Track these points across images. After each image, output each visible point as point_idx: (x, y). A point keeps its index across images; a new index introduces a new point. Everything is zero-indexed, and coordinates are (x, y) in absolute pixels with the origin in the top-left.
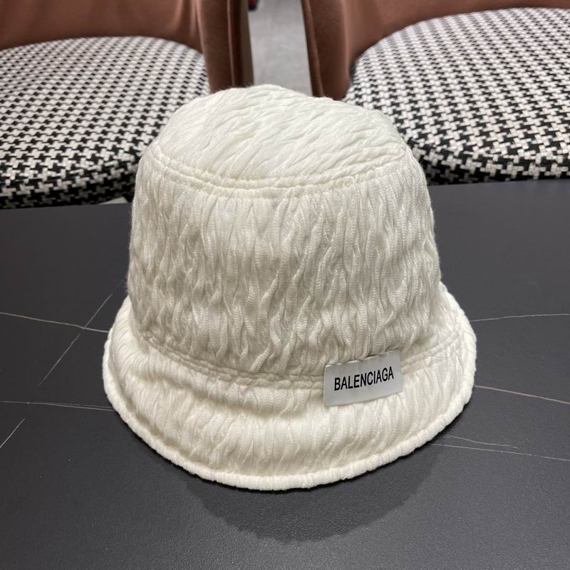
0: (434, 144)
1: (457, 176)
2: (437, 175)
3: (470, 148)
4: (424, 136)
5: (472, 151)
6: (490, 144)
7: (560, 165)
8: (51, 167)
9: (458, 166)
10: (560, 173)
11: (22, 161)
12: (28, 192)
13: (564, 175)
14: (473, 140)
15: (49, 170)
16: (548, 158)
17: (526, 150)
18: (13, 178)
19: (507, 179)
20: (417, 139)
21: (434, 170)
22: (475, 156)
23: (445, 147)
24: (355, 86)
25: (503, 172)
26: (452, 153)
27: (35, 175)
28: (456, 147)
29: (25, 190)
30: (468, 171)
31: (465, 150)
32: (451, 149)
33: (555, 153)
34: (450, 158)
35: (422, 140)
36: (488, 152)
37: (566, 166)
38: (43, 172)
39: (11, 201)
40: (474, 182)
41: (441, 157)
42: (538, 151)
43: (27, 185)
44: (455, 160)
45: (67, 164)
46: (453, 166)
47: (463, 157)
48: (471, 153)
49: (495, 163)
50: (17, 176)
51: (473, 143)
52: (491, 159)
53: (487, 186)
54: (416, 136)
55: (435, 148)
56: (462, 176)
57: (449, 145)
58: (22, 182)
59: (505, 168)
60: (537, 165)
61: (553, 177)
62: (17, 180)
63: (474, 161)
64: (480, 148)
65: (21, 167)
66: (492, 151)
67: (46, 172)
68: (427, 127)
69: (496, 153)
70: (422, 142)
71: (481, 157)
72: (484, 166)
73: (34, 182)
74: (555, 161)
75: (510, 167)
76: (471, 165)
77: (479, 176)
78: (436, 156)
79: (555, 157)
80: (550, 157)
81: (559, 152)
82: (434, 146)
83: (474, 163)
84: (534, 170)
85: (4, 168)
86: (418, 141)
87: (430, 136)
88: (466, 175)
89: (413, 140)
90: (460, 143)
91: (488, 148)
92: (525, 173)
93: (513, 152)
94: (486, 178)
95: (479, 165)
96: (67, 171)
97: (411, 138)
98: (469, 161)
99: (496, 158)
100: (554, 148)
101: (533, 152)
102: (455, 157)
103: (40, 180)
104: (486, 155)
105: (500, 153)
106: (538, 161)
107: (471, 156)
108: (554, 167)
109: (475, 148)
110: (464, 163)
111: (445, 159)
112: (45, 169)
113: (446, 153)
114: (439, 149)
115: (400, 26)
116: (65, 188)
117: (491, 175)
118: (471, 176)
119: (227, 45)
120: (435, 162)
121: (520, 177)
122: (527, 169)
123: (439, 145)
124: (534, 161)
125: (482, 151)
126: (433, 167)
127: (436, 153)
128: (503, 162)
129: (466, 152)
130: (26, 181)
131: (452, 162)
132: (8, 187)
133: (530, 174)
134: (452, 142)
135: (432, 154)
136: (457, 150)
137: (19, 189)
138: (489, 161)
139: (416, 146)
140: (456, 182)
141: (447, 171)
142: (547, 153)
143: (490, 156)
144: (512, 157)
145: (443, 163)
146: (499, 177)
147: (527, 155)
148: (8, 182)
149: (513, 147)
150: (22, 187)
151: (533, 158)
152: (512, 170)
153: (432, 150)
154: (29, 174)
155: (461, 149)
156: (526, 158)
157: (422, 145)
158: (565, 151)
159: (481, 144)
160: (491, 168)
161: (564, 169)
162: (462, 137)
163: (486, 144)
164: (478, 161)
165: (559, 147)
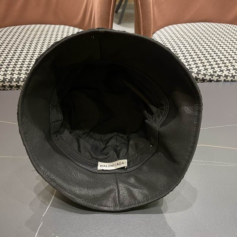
3: (200, 71)
5: (201, 72)
6: (207, 69)
7: (230, 77)
10: (231, 79)
13: (232, 81)
14: (201, 68)
16: (227, 75)
17: (219, 72)
19: (213, 81)
22: (202, 74)
25: (212, 79)
26: (194, 72)
30: (199, 78)
33: (229, 73)
36: (206, 72)
37: (233, 77)
40: (201, 82)
42: (223, 72)
46: (194, 77)
49: (209, 76)
51: (201, 69)
52: (208, 74)
53: (206, 84)
57: (192, 69)
59: (212, 78)
60: (223, 77)
61: (228, 81)
63: (202, 75)
64: (203, 71)
66: (208, 72)
71: (204, 73)
72: (205, 77)
74: (229, 76)
75: (214, 77)
79: (229, 74)
80: (227, 74)
81: (230, 73)
83: (202, 76)
84: (222, 79)
88: (199, 80)
90: (196, 69)
91: (206, 71)
92: (219, 80)
93: (215, 72)
94: (206, 81)
98: (200, 75)
99: (209, 74)
100: (228, 71)
101: (222, 72)
102: (195, 74)
105: (210, 72)
106: (223, 76)
107: (201, 73)
108: (229, 77)
110: (198, 76)
117: (207, 80)
121: (217, 81)
122: (220, 78)
124: (222, 75)
125: (204, 72)
128: (212, 75)
129: (199, 72)
133: (221, 80)
138: (207, 75)
142: (226, 73)
144: (214, 74)
146: (210, 81)
147: (220, 74)
149: (215, 70)
151: (222, 74)
152: (215, 78)
155: (197, 71)
156: (219, 74)
158: (232, 72)
159: (204, 69)
160: (208, 78)
161: (232, 78)
162: (197, 67)
163: (205, 69)
164: (203, 75)
165: (230, 71)
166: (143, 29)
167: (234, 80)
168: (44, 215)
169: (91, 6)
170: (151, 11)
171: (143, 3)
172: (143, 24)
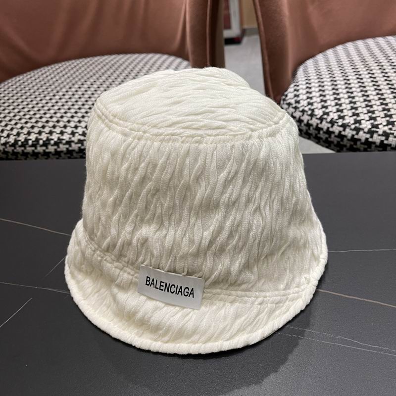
0: (349, 123)
1: (366, 147)
2: (351, 146)
3: (377, 126)
4: (343, 118)
5: (378, 128)
6: (392, 123)
8: (81, 133)
9: (367, 139)
11: (63, 129)
12: (65, 149)
15: (80, 135)
18: (56, 139)
21: (349, 142)
22: (381, 132)
23: (357, 125)
24: (295, 84)
26: (363, 129)
27: (70, 138)
28: (366, 125)
29: (63, 147)
30: (374, 143)
31: (372, 128)
32: (362, 126)
34: (361, 133)
35: (341, 120)
36: (391, 129)
38: (76, 137)
39: (53, 155)
40: (379, 151)
41: (354, 133)
43: (64, 144)
44: (365, 135)
46: (363, 139)
47: (371, 133)
48: (377, 130)
49: (395, 137)
50: (59, 139)
51: (379, 122)
52: (393, 134)
54: (336, 117)
55: (350, 126)
56: (370, 147)
57: (360, 124)
58: (61, 143)
62: (59, 141)
63: (379, 135)
64: (384, 126)
65: (62, 133)
66: (394, 129)
68: (345, 111)
70: (340, 122)
71: (384, 132)
72: (387, 139)
73: (69, 143)
76: (377, 139)
77: (383, 147)
78: (351, 131)
82: (350, 125)
83: (380, 137)
85: (51, 133)
86: (338, 121)
87: (346, 117)
88: (373, 146)
89: (334, 120)
90: (369, 123)
91: (390, 126)
94: (389, 148)
95: (383, 138)
97: (332, 119)
98: (375, 136)
102: (365, 133)
103: (73, 141)
104: (389, 131)
107: (377, 132)
109: (380, 126)
110: (372, 137)
111: (357, 134)
112: (77, 135)
113: (358, 130)
114: (353, 127)
115: (332, 45)
117: (392, 146)
118: (377, 146)
119: (206, 55)
120: (349, 136)
123: (353, 124)
125: (386, 128)
126: (348, 140)
127: (351, 129)
129: (373, 129)
130: (64, 142)
131: (362, 136)
132: (52, 145)
134: (362, 122)
135: (348, 130)
136: (366, 127)
137: (59, 147)
138: (391, 136)
139: (336, 124)
140: (365, 150)
141: (359, 143)
143: (392, 132)
145: (356, 137)
148: (52, 142)
150: (61, 146)
153: (347, 127)
154: (66, 137)
155: (370, 127)
157: (340, 124)
159: (385, 123)
160: (393, 140)
162: (371, 118)
163: (389, 123)
164: (382, 135)
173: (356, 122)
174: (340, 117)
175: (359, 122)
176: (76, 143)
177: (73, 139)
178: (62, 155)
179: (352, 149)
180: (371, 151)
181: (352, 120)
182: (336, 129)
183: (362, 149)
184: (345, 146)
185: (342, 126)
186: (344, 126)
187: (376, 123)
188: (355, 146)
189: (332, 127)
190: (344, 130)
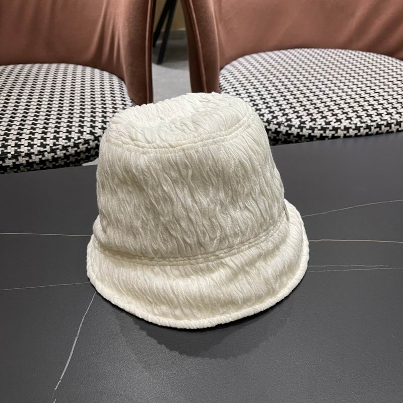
0: (282, 121)
1: (297, 139)
2: (285, 139)
3: (304, 123)
4: (276, 117)
5: (305, 124)
6: (314, 120)
7: (354, 130)
9: (298, 133)
10: (354, 134)
11: (16, 142)
12: (25, 162)
13: (356, 135)
14: (305, 118)
15: (38, 146)
16: (347, 126)
17: (335, 122)
18: (13, 153)
19: (327, 139)
20: (272, 119)
21: (284, 136)
22: (308, 127)
23: (289, 123)
25: (324, 135)
26: (294, 126)
27: (29, 150)
28: (296, 122)
29: (22, 160)
30: (304, 136)
31: (301, 124)
32: (293, 123)
33: (350, 123)
34: (293, 128)
35: (275, 120)
36: (314, 124)
37: (357, 130)
38: (34, 148)
39: (11, 168)
40: (308, 141)
41: (288, 129)
42: (341, 123)
43: (23, 157)
44: (296, 130)
45: (50, 142)
46: (295, 133)
47: (301, 128)
48: (305, 125)
49: (319, 130)
50: (16, 151)
51: (305, 120)
52: (317, 128)
53: (315, 143)
54: (271, 118)
55: (283, 124)
56: (300, 139)
57: (291, 122)
58: (20, 155)
59: (325, 132)
60: (342, 130)
61: (350, 136)
62: (16, 154)
63: (307, 129)
64: (310, 122)
65: (17, 146)
66: (317, 124)
67: (36, 148)
68: (276, 112)
69: (319, 125)
70: (275, 121)
71: (311, 127)
72: (313, 132)
73: (29, 155)
74: (351, 128)
75: (327, 132)
76: (306, 132)
77: (311, 138)
78: (285, 128)
79: (350, 126)
81: (352, 122)
83: (308, 131)
84: (341, 133)
85: (5, 147)
86: (273, 120)
87: (279, 117)
88: (303, 138)
89: (269, 120)
90: (297, 120)
91: (314, 122)
92: (336, 135)
93: (328, 123)
94: (315, 139)
95: (310, 131)
96: (51, 147)
97: (268, 119)
98: (304, 130)
99: (319, 127)
100: (349, 121)
101: (339, 123)
102: (296, 128)
103: (33, 153)
104: (313, 126)
105: (321, 124)
106: (342, 128)
107: (305, 127)
108: (351, 130)
109: (307, 123)
110: (302, 131)
111: (290, 129)
112: (35, 146)
113: (290, 126)
114: (286, 124)
116: (50, 158)
117: (318, 137)
118: (306, 138)
120: (284, 131)
121: (333, 137)
122: (337, 132)
123: (286, 122)
124: (340, 128)
125: (311, 124)
127: (285, 126)
128: (323, 129)
129: (302, 125)
130: (23, 154)
131: (294, 131)
132: (10, 159)
133: (339, 135)
134: (292, 120)
135: (282, 127)
136: (296, 124)
137: (17, 160)
138: (316, 129)
139: (272, 123)
140: (297, 142)
141: (292, 137)
142: (346, 123)
143: (316, 126)
144: (328, 126)
145: (289, 132)
146: (322, 138)
147: (336, 125)
148: (9, 156)
149: (327, 121)
150: (20, 159)
151: (339, 126)
152: (329, 133)
153: (281, 125)
154: (24, 149)
155: (299, 123)
156: (336, 127)
157: (275, 122)
158: (355, 122)
159: (309, 120)
160: (317, 133)
161: (356, 132)
162: (298, 117)
163: (312, 120)
164: (309, 129)
165: (352, 120)
166: (204, 61)
167: (359, 134)
168: (57, 387)
169: (111, 27)
170: (214, 30)
171: (200, 16)
172: (203, 52)
173: (288, 120)
174: (274, 117)
175: (290, 120)
176: (37, 155)
177: (32, 151)
178: (22, 168)
179: (286, 142)
180: (301, 142)
181: (283, 119)
182: (273, 127)
183: (294, 141)
184: (280, 140)
185: (277, 124)
186: (279, 124)
187: (302, 120)
188: (288, 139)
189: (269, 125)
190: (279, 127)
